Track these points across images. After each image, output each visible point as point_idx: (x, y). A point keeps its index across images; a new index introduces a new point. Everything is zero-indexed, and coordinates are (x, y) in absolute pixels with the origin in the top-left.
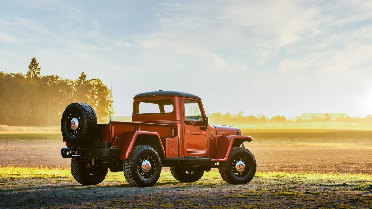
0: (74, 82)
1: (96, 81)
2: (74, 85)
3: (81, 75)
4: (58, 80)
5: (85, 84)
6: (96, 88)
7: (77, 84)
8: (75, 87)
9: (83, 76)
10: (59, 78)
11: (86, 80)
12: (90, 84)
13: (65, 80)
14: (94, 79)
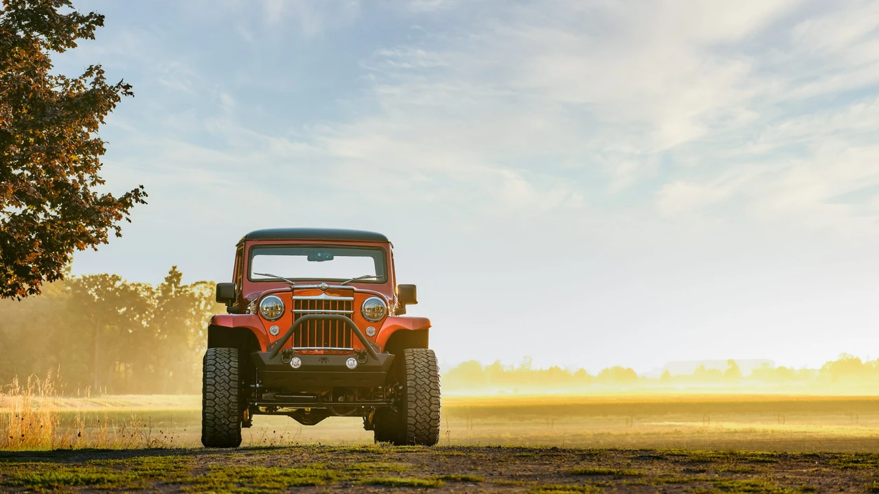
0: (154, 290)
1: (206, 287)
2: (155, 296)
3: (170, 273)
4: (118, 284)
5: (178, 295)
6: (206, 305)
7: (160, 295)
8: (157, 301)
9: (175, 275)
10: (120, 280)
11: (182, 284)
12: (192, 294)
13: (133, 284)
14: (202, 282)
